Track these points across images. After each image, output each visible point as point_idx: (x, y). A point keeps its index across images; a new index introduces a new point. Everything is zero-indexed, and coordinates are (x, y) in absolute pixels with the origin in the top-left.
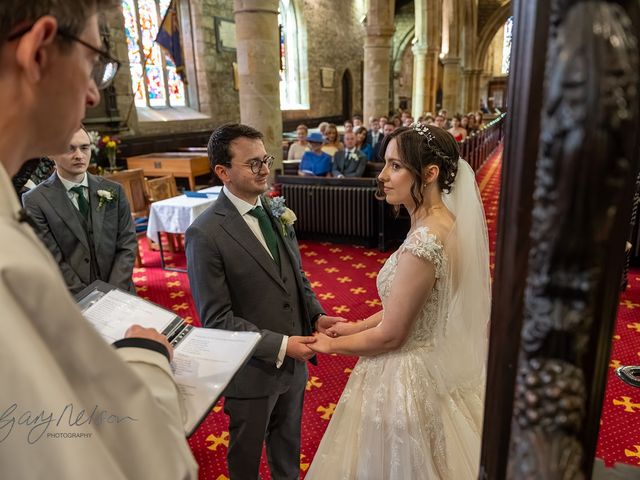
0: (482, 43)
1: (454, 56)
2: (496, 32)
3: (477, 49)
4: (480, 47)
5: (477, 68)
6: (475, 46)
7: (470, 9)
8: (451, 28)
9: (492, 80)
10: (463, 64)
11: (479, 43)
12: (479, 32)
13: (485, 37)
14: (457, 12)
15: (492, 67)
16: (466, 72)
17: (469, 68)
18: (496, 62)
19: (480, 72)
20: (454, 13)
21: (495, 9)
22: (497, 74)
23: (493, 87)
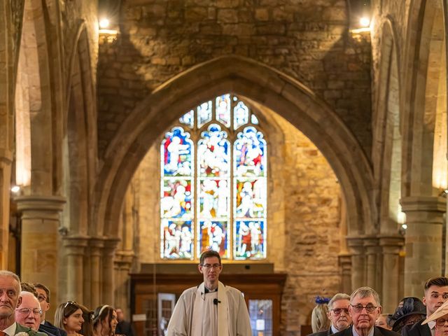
0: (112, 175)
1: (46, 193)
2: (141, 156)
3: (99, 188)
4: (108, 185)
5: (100, 234)
6: (93, 181)
7: (78, 91)
8: (36, 123)
9: (139, 270)
10: (66, 221)
11: (103, 175)
12: (102, 150)
13: (117, 162)
14: (49, 85)
15: (136, 241)
16: (76, 243)
17: (83, 234)
18: (145, 228)
19: (110, 245)
20: (43, 88)
21: (140, 99)
22: (148, 257)
23: (139, 287)
